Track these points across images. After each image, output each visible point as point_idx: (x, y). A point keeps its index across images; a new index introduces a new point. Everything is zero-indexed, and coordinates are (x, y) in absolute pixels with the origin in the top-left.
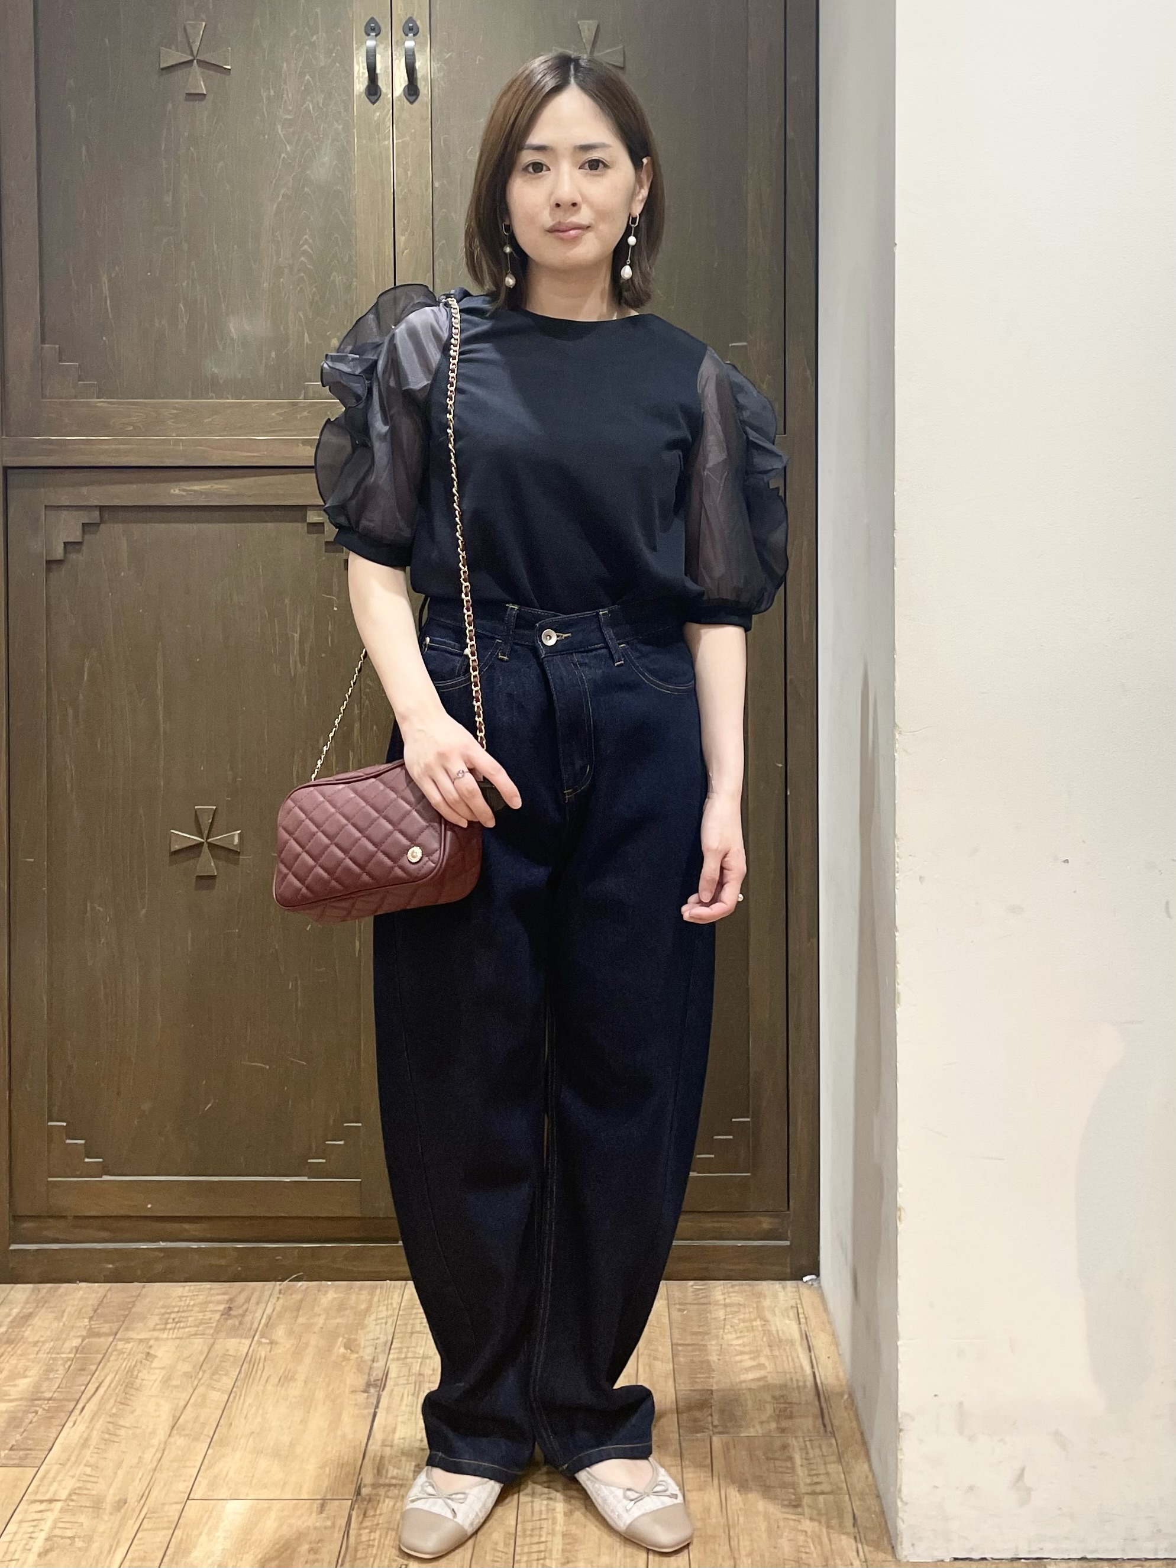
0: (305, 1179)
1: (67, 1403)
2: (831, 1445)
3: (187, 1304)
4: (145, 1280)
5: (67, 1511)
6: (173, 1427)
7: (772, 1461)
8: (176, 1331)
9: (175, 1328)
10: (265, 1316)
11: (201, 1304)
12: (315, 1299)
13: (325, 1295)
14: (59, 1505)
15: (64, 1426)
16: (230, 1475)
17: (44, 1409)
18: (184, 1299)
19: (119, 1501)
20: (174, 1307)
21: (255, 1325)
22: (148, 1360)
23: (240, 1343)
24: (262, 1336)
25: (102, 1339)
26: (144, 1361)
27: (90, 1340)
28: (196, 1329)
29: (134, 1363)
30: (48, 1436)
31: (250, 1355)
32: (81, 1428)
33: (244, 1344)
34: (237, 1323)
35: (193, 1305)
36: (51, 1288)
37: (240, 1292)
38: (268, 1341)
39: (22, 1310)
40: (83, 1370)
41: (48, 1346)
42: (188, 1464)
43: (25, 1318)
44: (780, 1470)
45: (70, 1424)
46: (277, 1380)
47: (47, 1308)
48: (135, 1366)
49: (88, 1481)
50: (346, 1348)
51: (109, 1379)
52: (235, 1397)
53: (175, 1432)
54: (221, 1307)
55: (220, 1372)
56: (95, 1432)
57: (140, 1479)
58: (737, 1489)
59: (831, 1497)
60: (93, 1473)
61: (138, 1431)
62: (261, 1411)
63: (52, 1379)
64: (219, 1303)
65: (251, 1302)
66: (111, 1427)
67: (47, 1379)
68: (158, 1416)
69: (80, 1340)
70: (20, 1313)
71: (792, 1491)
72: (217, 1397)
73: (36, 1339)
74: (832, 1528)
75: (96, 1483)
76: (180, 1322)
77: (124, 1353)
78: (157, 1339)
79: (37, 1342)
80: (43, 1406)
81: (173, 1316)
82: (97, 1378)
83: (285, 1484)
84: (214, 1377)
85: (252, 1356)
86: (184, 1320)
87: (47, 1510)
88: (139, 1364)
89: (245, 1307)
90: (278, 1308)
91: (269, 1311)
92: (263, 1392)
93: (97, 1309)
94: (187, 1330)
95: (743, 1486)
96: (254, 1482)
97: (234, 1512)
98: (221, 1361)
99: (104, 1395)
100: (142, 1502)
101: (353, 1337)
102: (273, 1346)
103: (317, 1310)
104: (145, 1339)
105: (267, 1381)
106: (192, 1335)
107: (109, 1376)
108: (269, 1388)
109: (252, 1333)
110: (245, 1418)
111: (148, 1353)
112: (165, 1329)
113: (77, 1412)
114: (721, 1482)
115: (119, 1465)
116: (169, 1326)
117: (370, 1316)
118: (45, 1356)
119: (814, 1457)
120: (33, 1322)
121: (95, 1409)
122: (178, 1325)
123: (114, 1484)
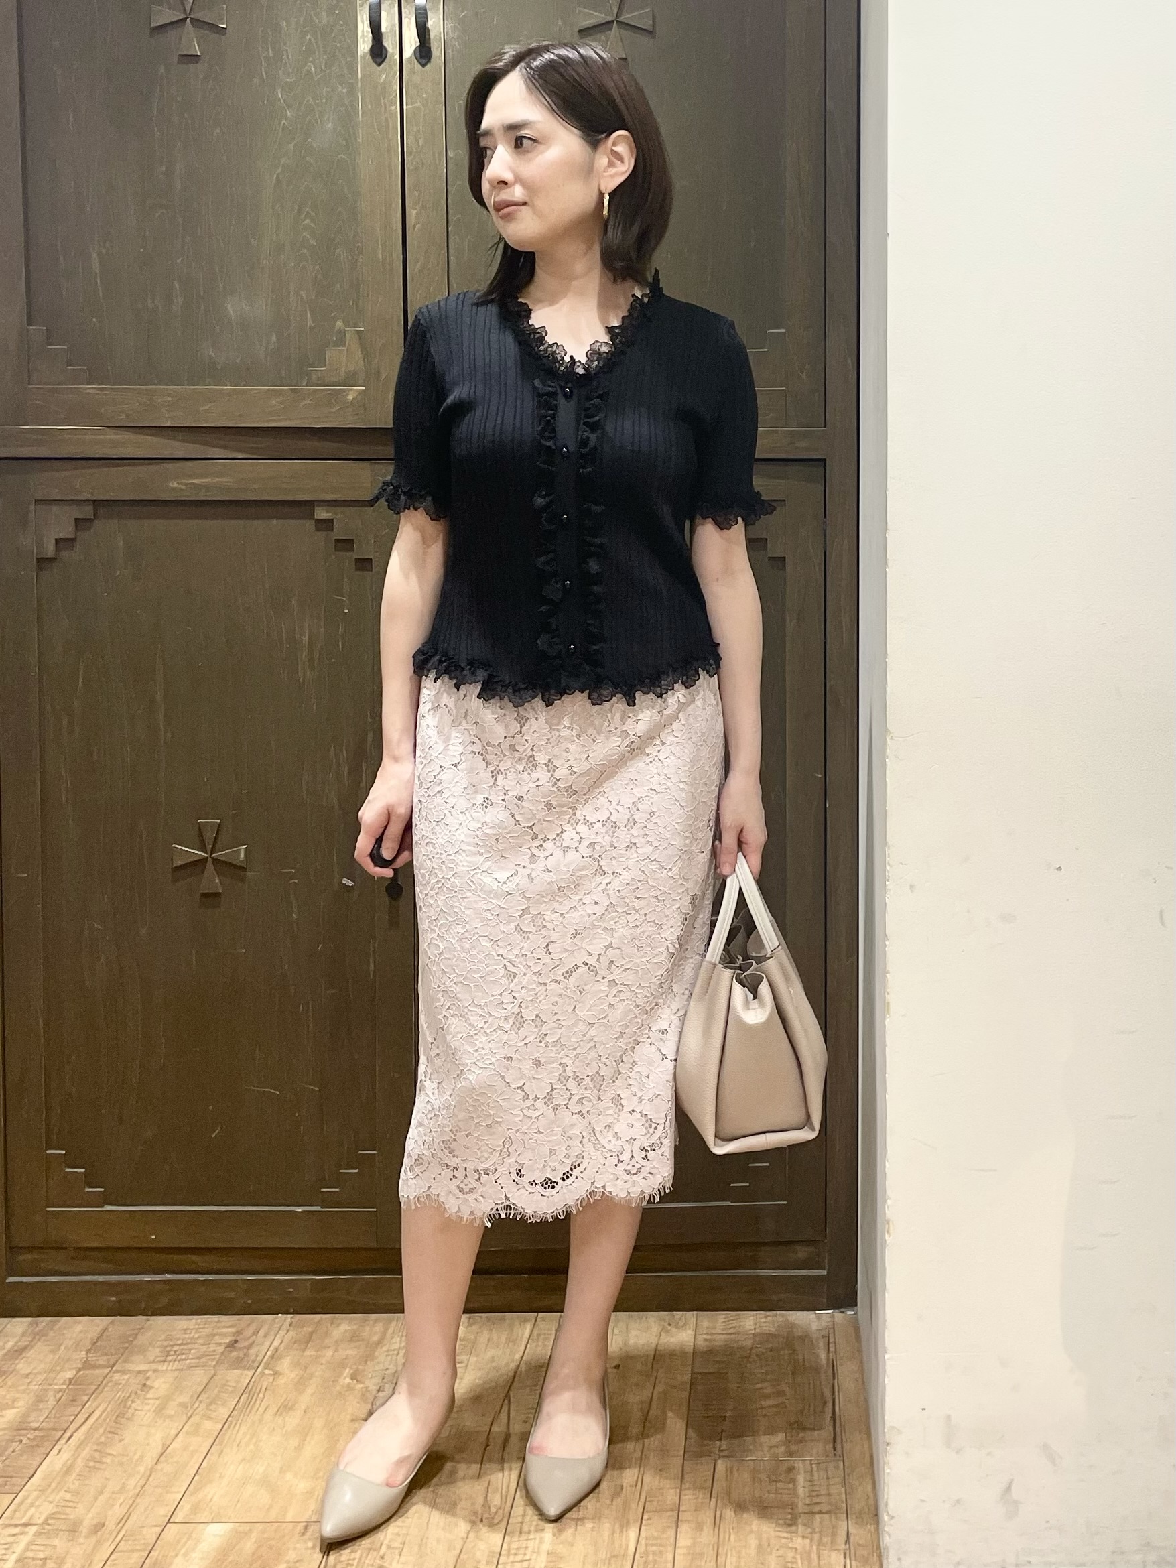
0: (318, 1208)
1: (54, 1432)
2: (837, 1468)
3: (192, 1335)
4: (150, 1313)
5: (40, 1534)
6: (161, 1455)
7: (774, 1483)
8: (177, 1363)
9: (175, 1360)
10: (272, 1348)
11: (208, 1336)
12: (327, 1333)
13: (338, 1327)
14: (34, 1529)
15: (48, 1455)
16: (215, 1499)
17: (29, 1439)
18: (188, 1332)
19: (96, 1526)
20: (178, 1339)
21: (260, 1358)
22: (142, 1391)
23: (242, 1374)
24: (266, 1368)
25: (98, 1372)
26: (139, 1392)
27: (87, 1372)
28: (197, 1361)
29: (128, 1395)
30: (31, 1464)
31: (251, 1383)
32: (65, 1456)
33: (246, 1375)
34: (241, 1355)
35: (199, 1338)
36: (51, 1321)
37: (249, 1325)
38: (271, 1372)
39: (17, 1342)
40: (74, 1401)
41: (40, 1378)
42: (173, 1489)
43: (19, 1352)
44: (781, 1491)
45: (55, 1451)
46: (276, 1409)
47: (44, 1340)
48: (129, 1397)
49: (68, 1507)
50: (352, 1379)
51: (100, 1409)
52: (229, 1428)
53: (162, 1459)
54: (227, 1341)
55: (219, 1403)
56: (80, 1460)
57: (121, 1505)
58: (733, 1510)
59: (826, 1516)
60: (74, 1499)
61: (125, 1459)
62: (254, 1440)
63: (41, 1410)
64: (224, 1335)
65: (259, 1334)
66: (97, 1455)
67: (34, 1410)
68: (148, 1445)
69: (74, 1372)
70: (13, 1346)
71: (790, 1511)
72: (212, 1426)
73: (29, 1371)
74: (824, 1545)
75: (75, 1508)
76: (183, 1354)
77: (120, 1384)
78: (155, 1371)
79: (29, 1374)
80: (29, 1436)
81: (176, 1348)
82: (88, 1408)
83: (269, 1509)
84: (212, 1407)
85: (253, 1386)
86: (187, 1352)
87: (21, 1534)
88: (133, 1396)
89: (251, 1340)
90: (286, 1340)
91: (276, 1343)
92: (260, 1421)
93: (96, 1342)
94: (188, 1362)
95: (741, 1507)
96: (239, 1505)
97: (214, 1535)
98: (219, 1392)
99: (93, 1424)
100: (121, 1525)
101: (360, 1367)
102: (276, 1376)
103: (327, 1341)
104: (144, 1371)
105: (265, 1410)
106: (193, 1367)
107: (100, 1407)
108: (268, 1416)
109: (256, 1365)
110: (238, 1445)
111: (145, 1385)
112: (164, 1361)
113: (63, 1441)
114: (719, 1502)
115: (101, 1492)
116: (169, 1358)
117: (381, 1347)
118: (37, 1387)
119: (819, 1480)
120: (28, 1355)
121: (82, 1438)
122: (179, 1357)
123: (93, 1510)
